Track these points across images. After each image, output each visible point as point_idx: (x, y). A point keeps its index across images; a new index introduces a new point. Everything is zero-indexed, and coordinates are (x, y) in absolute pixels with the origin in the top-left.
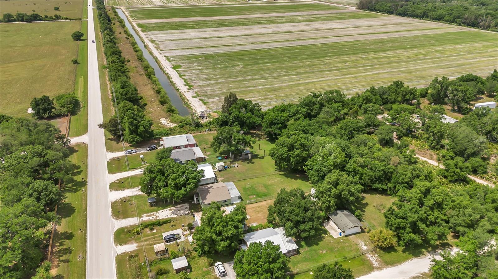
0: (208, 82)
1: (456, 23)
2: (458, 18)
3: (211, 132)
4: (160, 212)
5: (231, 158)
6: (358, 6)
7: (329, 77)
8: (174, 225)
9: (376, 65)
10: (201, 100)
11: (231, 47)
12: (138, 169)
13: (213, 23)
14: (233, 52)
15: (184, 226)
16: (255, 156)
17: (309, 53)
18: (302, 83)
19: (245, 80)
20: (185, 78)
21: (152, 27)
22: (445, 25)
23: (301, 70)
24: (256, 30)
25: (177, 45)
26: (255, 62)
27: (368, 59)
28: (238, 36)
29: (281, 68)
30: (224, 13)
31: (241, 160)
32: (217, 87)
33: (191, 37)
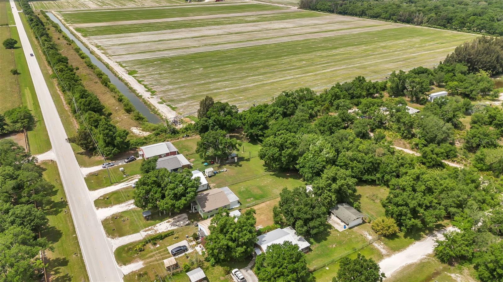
0: (171, 87)
1: (392, 20)
2: (394, 15)
3: (188, 138)
4: (158, 225)
5: (217, 163)
6: (300, 6)
7: (291, 76)
8: (178, 237)
9: (332, 62)
10: (168, 105)
11: (185, 50)
12: (121, 182)
13: (159, 26)
14: (189, 55)
15: (188, 237)
16: (241, 159)
17: (265, 53)
18: (267, 83)
19: (210, 83)
20: (145, 83)
21: (93, 31)
22: (383, 22)
23: (262, 71)
24: (205, 31)
25: (126, 49)
26: (214, 64)
27: (322, 57)
28: (188, 38)
29: (241, 69)
30: (167, 14)
31: (228, 163)
32: (181, 91)
33: (139, 41)
